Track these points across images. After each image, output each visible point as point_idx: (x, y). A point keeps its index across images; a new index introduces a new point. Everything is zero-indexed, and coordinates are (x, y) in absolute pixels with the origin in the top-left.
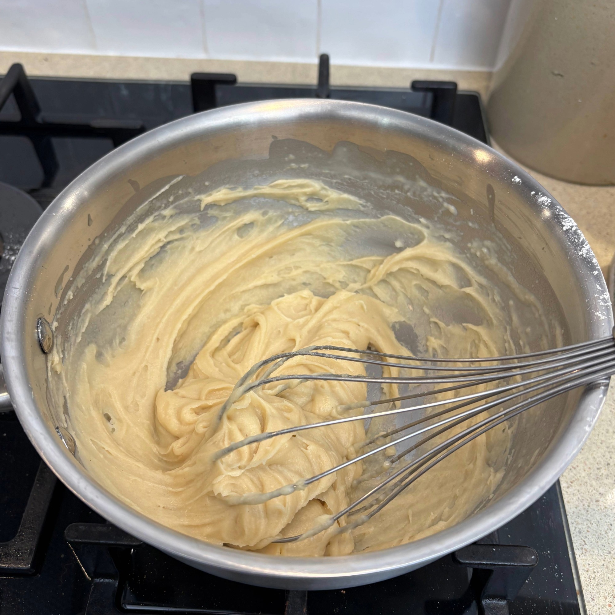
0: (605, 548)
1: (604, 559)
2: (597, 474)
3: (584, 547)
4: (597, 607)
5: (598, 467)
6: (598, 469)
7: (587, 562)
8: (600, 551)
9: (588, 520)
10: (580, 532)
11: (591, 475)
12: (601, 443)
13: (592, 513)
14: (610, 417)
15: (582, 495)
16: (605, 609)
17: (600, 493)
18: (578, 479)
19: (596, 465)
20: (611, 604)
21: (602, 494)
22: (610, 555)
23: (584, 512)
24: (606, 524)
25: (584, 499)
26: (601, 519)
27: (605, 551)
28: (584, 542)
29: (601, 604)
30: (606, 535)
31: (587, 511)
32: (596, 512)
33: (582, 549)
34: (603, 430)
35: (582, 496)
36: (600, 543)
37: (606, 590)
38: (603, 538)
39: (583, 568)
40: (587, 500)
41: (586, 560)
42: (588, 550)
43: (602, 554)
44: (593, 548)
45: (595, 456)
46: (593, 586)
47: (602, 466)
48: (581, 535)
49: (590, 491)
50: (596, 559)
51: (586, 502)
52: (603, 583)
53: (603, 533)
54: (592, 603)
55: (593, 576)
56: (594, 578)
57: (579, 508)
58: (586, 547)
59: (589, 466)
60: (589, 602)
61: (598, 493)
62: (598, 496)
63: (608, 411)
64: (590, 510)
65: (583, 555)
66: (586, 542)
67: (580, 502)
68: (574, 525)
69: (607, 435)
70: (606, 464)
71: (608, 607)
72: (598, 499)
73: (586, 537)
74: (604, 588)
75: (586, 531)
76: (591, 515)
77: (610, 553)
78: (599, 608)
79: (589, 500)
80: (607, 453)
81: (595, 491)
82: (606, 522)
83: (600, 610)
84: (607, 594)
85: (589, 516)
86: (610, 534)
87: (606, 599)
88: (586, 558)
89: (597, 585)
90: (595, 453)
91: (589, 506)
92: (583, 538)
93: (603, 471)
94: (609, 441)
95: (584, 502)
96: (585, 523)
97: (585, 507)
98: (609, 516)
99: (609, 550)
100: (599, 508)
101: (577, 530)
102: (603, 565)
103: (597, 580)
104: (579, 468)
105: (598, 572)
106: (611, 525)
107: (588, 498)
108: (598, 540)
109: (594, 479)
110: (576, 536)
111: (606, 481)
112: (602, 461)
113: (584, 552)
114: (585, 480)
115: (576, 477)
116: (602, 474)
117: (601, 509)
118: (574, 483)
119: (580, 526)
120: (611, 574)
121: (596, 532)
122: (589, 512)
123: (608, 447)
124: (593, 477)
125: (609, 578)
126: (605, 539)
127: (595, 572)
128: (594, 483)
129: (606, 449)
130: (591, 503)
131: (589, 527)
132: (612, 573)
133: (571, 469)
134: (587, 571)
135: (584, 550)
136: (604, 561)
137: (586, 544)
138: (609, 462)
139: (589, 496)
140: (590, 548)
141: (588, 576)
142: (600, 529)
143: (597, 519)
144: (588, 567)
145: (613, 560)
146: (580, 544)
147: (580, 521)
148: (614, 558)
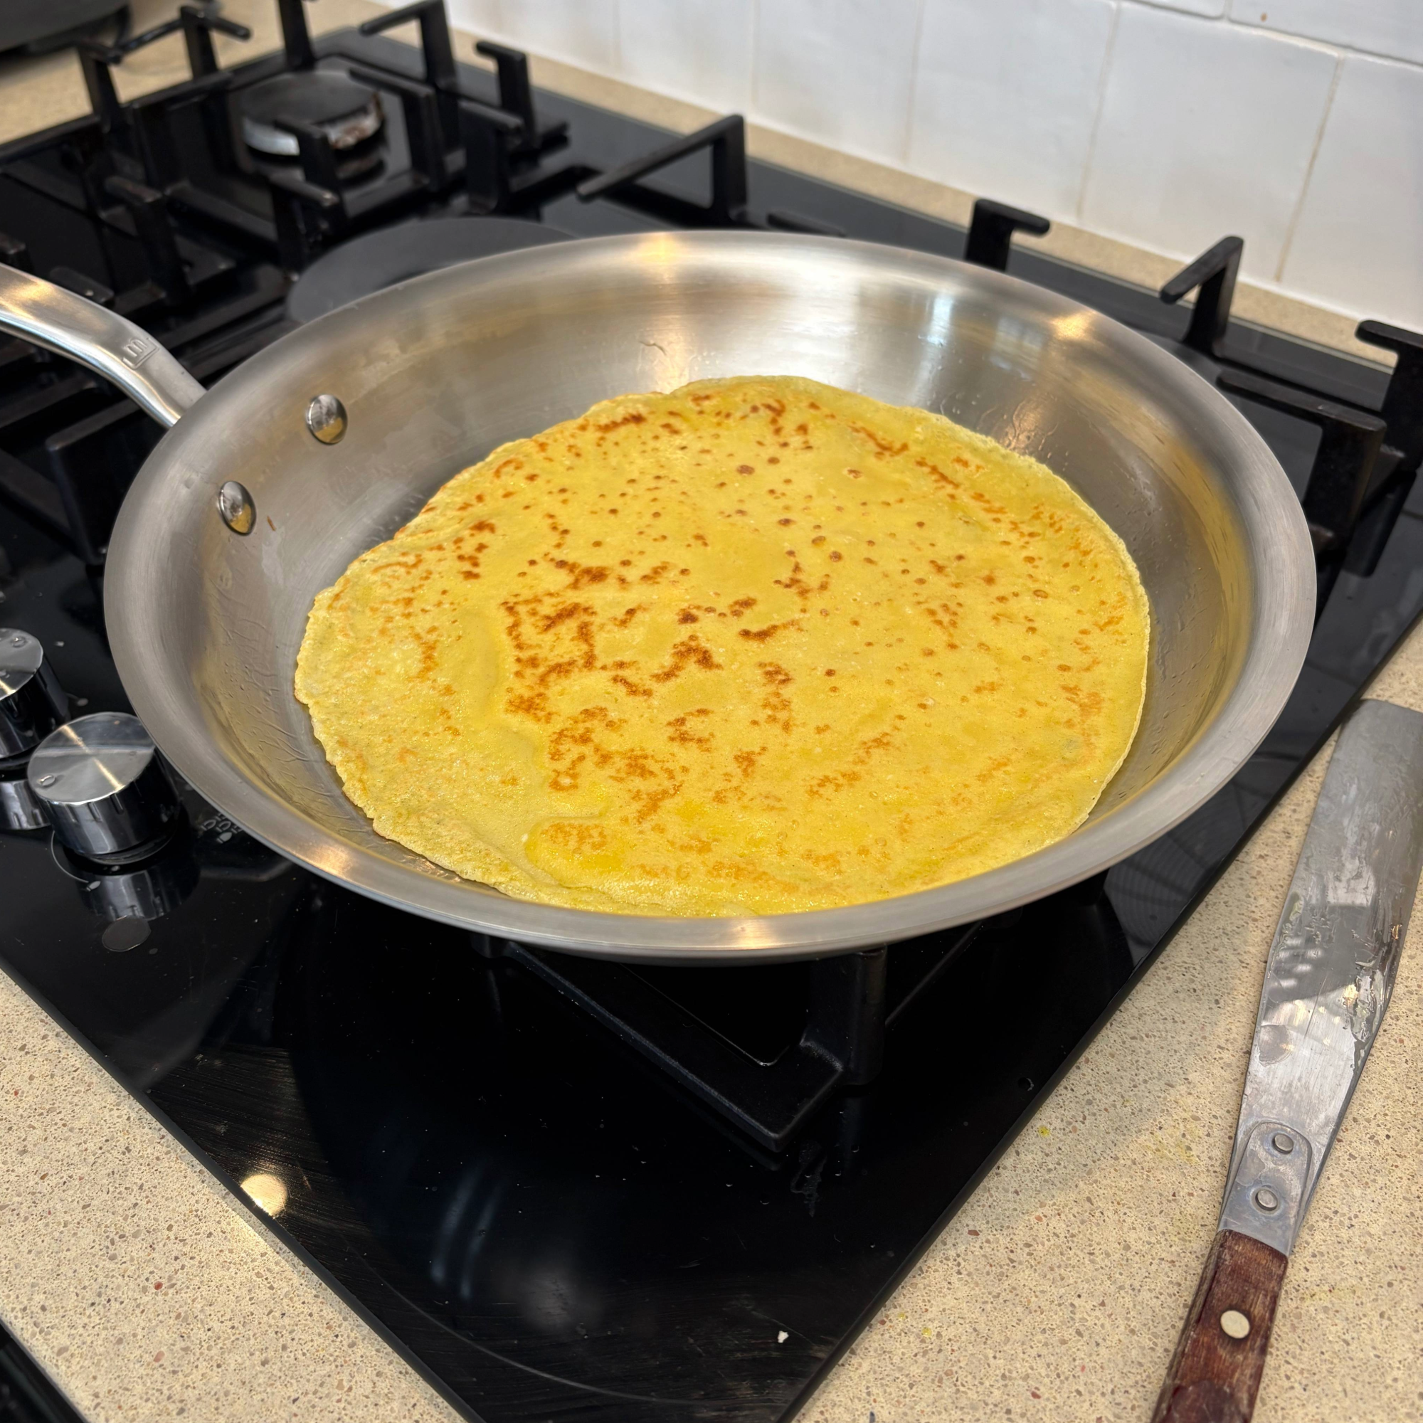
2: (1209, 1052)
3: (1074, 1124)
4: (1012, 1206)
5: (1223, 1045)
6: (1219, 1047)
9: (1122, 1097)
10: (1089, 1102)
13: (1140, 1094)
18: (1166, 1039)
21: (1189, 1083)
23: (1126, 1083)
25: (1146, 1067)
26: (1149, 1110)
28: (1085, 1118)
29: (1026, 1207)
30: (1134, 1135)
31: (1135, 1086)
32: (1152, 1098)
35: (1148, 1064)
36: (1111, 1137)
37: (1053, 1196)
38: (1125, 1135)
39: (1044, 1146)
40: (1152, 1073)
41: (1061, 1141)
42: (1079, 1132)
43: (1098, 1152)
44: (1090, 1134)
45: (1233, 1027)
46: (1037, 1177)
47: (1231, 1049)
48: (1087, 1107)
49: (1171, 1066)
50: (1080, 1151)
51: (1146, 1074)
52: (1059, 1185)
54: (1011, 1196)
55: (1051, 1166)
56: (1049, 1170)
57: (1122, 1073)
58: (1078, 1123)
59: (1207, 1035)
60: (1007, 1191)
64: (1142, 1087)
66: (1087, 1122)
67: (1134, 1067)
68: (1089, 1088)
72: (1174, 1084)
75: (1103, 1108)
76: (1135, 1095)
78: (1015, 1210)
79: (1156, 1075)
81: (1181, 1072)
82: (1155, 1120)
83: (1015, 1213)
84: (1051, 1203)
85: (1131, 1093)
86: (1143, 1138)
88: (1064, 1138)
89: (1046, 1181)
90: (1238, 1024)
91: (1145, 1081)
96: (1113, 1098)
97: (1136, 1078)
101: (1089, 1097)
102: (1085, 1165)
104: (1184, 1026)
105: (1065, 1167)
106: (1160, 1128)
110: (1077, 1102)
113: (1067, 1130)
114: (1177, 1047)
115: (1164, 1034)
116: (1221, 1058)
117: (1165, 1098)
118: (1153, 1039)
119: (1098, 1096)
125: (1077, 1186)
127: (1059, 1164)
131: (1115, 1106)
133: (1166, 1019)
134: (1047, 1155)
135: (1070, 1127)
136: (1094, 1162)
141: (1040, 1161)
142: (1133, 1121)
143: (1141, 1105)
144: (1054, 1150)
145: (1112, 1171)
146: (1073, 1116)
147: (1107, 1089)
148: (1115, 1170)
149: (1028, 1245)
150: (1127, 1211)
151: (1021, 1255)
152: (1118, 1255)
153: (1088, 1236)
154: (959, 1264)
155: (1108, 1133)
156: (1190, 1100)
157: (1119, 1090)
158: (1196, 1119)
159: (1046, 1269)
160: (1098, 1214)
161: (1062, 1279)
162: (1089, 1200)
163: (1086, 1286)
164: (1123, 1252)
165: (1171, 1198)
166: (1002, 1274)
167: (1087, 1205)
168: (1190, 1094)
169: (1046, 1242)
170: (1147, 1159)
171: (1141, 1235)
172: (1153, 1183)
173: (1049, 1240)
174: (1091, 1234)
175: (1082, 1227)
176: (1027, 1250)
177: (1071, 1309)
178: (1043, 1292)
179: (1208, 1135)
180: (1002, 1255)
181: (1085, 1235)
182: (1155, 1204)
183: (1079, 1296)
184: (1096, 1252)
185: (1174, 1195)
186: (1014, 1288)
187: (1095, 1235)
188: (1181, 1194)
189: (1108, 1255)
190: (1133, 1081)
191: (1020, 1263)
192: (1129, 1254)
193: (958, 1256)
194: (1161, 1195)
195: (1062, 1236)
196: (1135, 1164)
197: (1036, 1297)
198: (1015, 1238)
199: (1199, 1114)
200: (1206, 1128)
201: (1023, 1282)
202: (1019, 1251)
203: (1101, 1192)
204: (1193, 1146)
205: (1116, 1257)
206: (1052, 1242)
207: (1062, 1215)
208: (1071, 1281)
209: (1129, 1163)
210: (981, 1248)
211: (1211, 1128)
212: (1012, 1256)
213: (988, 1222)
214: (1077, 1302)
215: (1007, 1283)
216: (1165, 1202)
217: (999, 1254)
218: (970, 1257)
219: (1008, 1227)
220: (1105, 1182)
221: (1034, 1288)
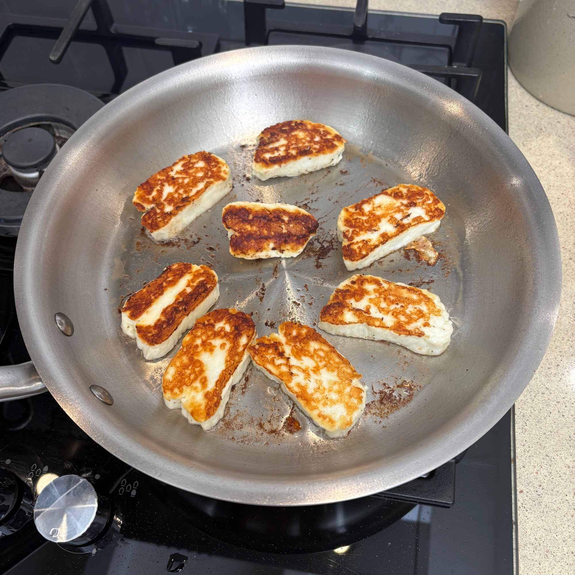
0: (541, 430)
1: (539, 438)
4: (526, 473)
5: (549, 367)
6: (549, 368)
7: (525, 439)
8: (537, 431)
9: (532, 407)
11: (542, 372)
12: (556, 348)
13: (536, 402)
14: (567, 327)
15: (531, 387)
16: (533, 475)
17: (546, 388)
19: (548, 365)
20: (538, 472)
21: (548, 389)
22: (544, 436)
23: (530, 401)
24: (546, 412)
25: (532, 390)
26: (543, 408)
27: (541, 432)
28: (526, 423)
29: (530, 471)
30: (544, 420)
31: (533, 400)
32: (541, 402)
33: (523, 428)
34: (560, 337)
35: (531, 389)
36: (538, 426)
37: (536, 461)
38: (542, 422)
39: (521, 443)
40: (535, 392)
41: (524, 437)
42: (527, 430)
43: (538, 434)
44: (532, 429)
45: (548, 357)
46: (526, 457)
47: (552, 367)
49: (539, 385)
50: (532, 437)
51: (534, 393)
52: (535, 456)
53: (543, 418)
54: (523, 469)
55: (528, 450)
56: (528, 451)
58: (526, 427)
60: (520, 468)
61: (545, 387)
62: (544, 390)
63: (567, 322)
64: (535, 400)
65: (522, 434)
66: (527, 424)
67: (528, 393)
68: (520, 410)
69: (562, 341)
70: (557, 365)
71: (535, 474)
72: (544, 392)
73: (528, 420)
74: (535, 459)
75: (528, 416)
76: (535, 404)
77: (545, 434)
78: (528, 474)
79: (536, 392)
80: (559, 356)
81: (543, 386)
82: (547, 410)
83: (529, 475)
84: (536, 464)
85: (534, 404)
86: (548, 420)
87: (535, 467)
89: (530, 457)
90: (549, 355)
91: (535, 397)
92: (525, 421)
93: (553, 371)
94: (563, 347)
95: (532, 393)
96: (529, 409)
97: (531, 397)
98: (551, 406)
99: (545, 432)
100: (543, 399)
101: (522, 414)
102: (538, 442)
103: (530, 453)
105: (532, 447)
106: (551, 413)
107: (536, 391)
108: (537, 424)
109: (543, 376)
110: (520, 418)
111: (553, 378)
112: (554, 362)
116: (552, 373)
117: (545, 399)
119: (524, 412)
120: (542, 450)
121: (537, 417)
122: (534, 402)
123: (560, 352)
124: (543, 374)
125: (540, 453)
126: (543, 423)
127: (529, 447)
128: (543, 379)
129: (559, 353)
130: (538, 395)
131: (532, 412)
132: (544, 449)
134: (524, 446)
135: (524, 430)
136: (539, 439)
137: (527, 425)
138: (559, 364)
139: (537, 389)
140: (529, 429)
141: (523, 449)
142: (541, 415)
143: (539, 407)
144: (525, 442)
145: (547, 439)
146: (522, 425)
147: (525, 407)
148: (547, 438)
149: (540, 486)
150: (560, 452)
151: (540, 491)
152: (568, 472)
153: (555, 470)
154: (525, 507)
155: (537, 425)
156: (552, 396)
157: (529, 405)
158: (558, 402)
159: (551, 492)
160: (553, 460)
161: (558, 492)
162: (547, 456)
163: (566, 490)
164: (569, 469)
165: (570, 439)
166: (539, 502)
167: (548, 458)
168: (551, 393)
169: (545, 481)
170: (554, 428)
171: (570, 459)
172: (561, 436)
173: (545, 480)
174: (556, 469)
175: (551, 467)
176: (541, 488)
177: (567, 502)
178: (556, 501)
179: (566, 407)
180: (535, 494)
181: (554, 470)
182: (567, 444)
183: (566, 495)
184: (561, 475)
185: (570, 437)
186: (546, 505)
187: (557, 468)
188: (572, 435)
189: (565, 474)
190: (531, 398)
191: (542, 494)
192: (571, 469)
193: (522, 504)
194: (566, 440)
195: (547, 475)
196: (551, 432)
197: (555, 504)
198: (534, 485)
199: (559, 400)
200: (564, 404)
201: (547, 501)
202: (539, 490)
203: (548, 450)
204: (564, 414)
205: (568, 473)
206: (546, 480)
207: (543, 467)
208: (561, 491)
209: (549, 433)
210: (527, 496)
211: (565, 403)
212: (538, 493)
213: (523, 485)
214: (567, 498)
215: (543, 505)
216: (569, 442)
217: (534, 495)
218: (526, 502)
219: (530, 482)
220: (547, 446)
221: (552, 501)
